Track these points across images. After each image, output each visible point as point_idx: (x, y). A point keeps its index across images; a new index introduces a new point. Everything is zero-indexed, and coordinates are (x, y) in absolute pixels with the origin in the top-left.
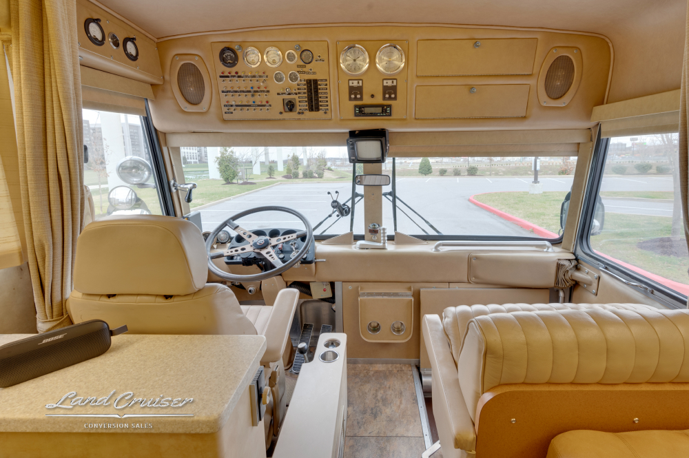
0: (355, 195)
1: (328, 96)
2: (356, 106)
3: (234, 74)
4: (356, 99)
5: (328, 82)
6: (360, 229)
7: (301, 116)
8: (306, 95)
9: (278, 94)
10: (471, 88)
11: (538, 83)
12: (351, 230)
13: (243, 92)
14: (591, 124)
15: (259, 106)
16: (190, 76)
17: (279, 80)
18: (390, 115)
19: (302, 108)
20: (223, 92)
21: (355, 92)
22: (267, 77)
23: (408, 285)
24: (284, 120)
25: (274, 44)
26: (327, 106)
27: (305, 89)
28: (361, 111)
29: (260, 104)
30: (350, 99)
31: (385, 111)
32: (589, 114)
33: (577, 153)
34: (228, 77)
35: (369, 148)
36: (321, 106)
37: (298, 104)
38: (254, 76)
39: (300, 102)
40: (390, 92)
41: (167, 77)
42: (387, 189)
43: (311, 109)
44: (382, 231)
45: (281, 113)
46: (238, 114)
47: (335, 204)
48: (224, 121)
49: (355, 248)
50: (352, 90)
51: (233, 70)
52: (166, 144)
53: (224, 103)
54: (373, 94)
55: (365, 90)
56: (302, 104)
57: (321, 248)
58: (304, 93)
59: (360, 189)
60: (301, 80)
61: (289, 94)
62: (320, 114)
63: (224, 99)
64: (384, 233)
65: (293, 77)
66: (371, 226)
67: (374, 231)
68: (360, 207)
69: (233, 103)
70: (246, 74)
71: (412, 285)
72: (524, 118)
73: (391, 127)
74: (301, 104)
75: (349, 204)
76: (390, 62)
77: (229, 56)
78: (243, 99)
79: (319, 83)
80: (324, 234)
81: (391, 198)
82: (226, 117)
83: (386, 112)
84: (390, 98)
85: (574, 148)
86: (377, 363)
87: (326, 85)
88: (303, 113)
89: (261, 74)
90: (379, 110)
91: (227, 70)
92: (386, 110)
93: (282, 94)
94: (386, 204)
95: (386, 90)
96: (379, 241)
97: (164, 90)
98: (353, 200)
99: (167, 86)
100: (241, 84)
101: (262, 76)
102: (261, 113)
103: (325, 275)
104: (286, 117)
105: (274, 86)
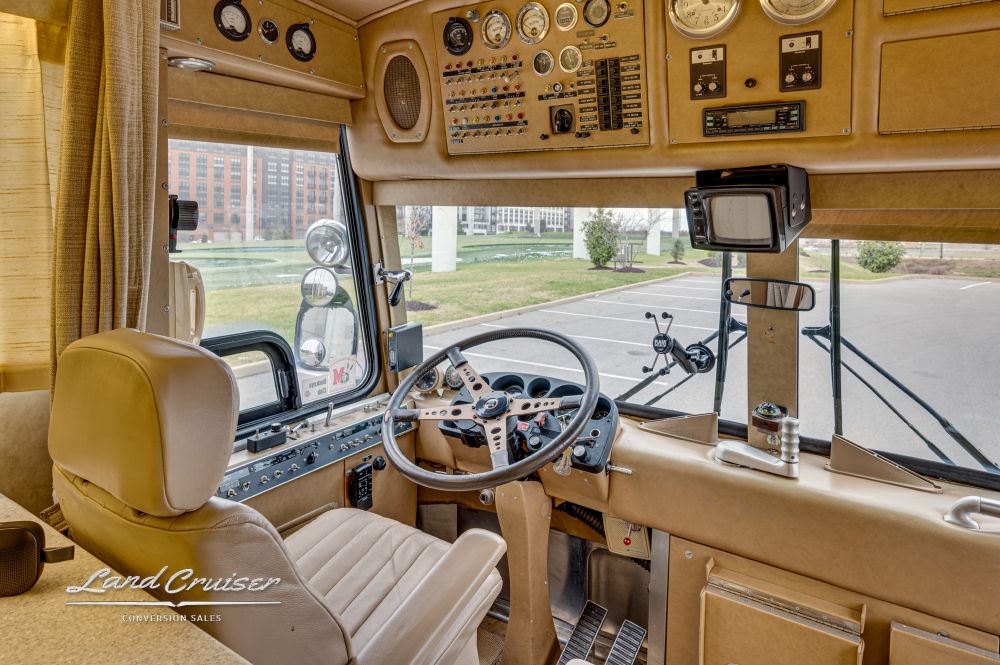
0: (727, 325)
1: (642, 92)
2: (707, 111)
3: (465, 67)
4: (706, 92)
5: (641, 62)
6: (736, 410)
7: (586, 142)
8: (595, 95)
9: (541, 98)
12: (717, 408)
13: (480, 99)
15: (506, 124)
16: (399, 87)
17: (540, 66)
18: (801, 127)
19: (587, 123)
20: (448, 102)
22: (521, 65)
23: (856, 600)
24: (551, 151)
26: (640, 114)
27: (592, 82)
29: (507, 120)
30: (694, 96)
34: (456, 73)
35: (739, 213)
36: (626, 116)
37: (578, 115)
38: (498, 67)
39: (581, 110)
40: (802, 69)
41: (370, 85)
43: (606, 127)
44: (784, 430)
45: (545, 137)
46: (472, 143)
48: (449, 158)
49: (711, 457)
50: (697, 71)
51: (465, 59)
52: (372, 201)
53: (448, 122)
54: (752, 77)
55: (731, 71)
56: (586, 116)
58: (592, 91)
59: (741, 313)
60: (584, 65)
61: (561, 96)
62: (624, 135)
63: (450, 115)
64: (790, 436)
65: (569, 61)
66: (762, 410)
67: (768, 425)
68: (738, 358)
69: (464, 122)
70: (486, 64)
71: (866, 603)
73: (807, 159)
74: (583, 115)
75: (713, 346)
77: (458, 34)
78: (481, 113)
79: (622, 64)
80: (655, 405)
81: (826, 342)
82: (453, 149)
83: (787, 120)
84: (799, 84)
87: (638, 68)
88: (588, 135)
89: (510, 60)
90: (768, 115)
91: (455, 60)
92: (788, 115)
93: (548, 96)
95: (788, 62)
96: (774, 451)
97: (365, 108)
98: (722, 336)
99: (370, 101)
100: (475, 85)
101: (512, 65)
102: (510, 140)
103: (629, 507)
104: (556, 143)
105: (533, 81)
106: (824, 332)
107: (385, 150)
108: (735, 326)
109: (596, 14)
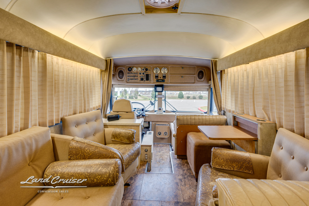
0: (155, 100)
1: (151, 77)
2: (157, 80)
4: (157, 78)
6: (156, 109)
7: (144, 82)
9: (140, 77)
10: (182, 76)
11: (196, 76)
12: (154, 109)
14: (209, 84)
15: (135, 79)
16: (121, 73)
17: (140, 74)
18: (164, 82)
21: (157, 77)
25: (140, 67)
28: (158, 81)
31: (163, 81)
32: (208, 83)
33: (208, 91)
35: (159, 89)
36: (149, 79)
38: (135, 73)
39: (144, 79)
40: (164, 77)
41: (116, 73)
42: (163, 99)
43: (147, 80)
44: (162, 109)
46: (130, 81)
47: (151, 102)
48: (127, 82)
49: (155, 113)
50: (156, 76)
51: (131, 72)
53: (127, 78)
55: (159, 76)
57: (146, 113)
58: (145, 77)
59: (157, 99)
60: (145, 74)
61: (142, 77)
62: (149, 81)
63: (128, 77)
65: (143, 74)
66: (159, 108)
67: (160, 109)
69: (130, 79)
70: (133, 73)
72: (194, 83)
73: (165, 84)
75: (154, 102)
76: (164, 71)
77: (130, 69)
78: (132, 78)
80: (147, 110)
81: (164, 101)
82: (128, 81)
84: (164, 78)
85: (207, 90)
86: (160, 144)
87: (150, 75)
90: (162, 81)
91: (129, 72)
94: (163, 102)
95: (163, 76)
96: (161, 112)
97: (115, 76)
98: (155, 101)
99: (116, 75)
100: (132, 75)
101: (137, 73)
102: (136, 81)
103: (148, 120)
104: (141, 81)
105: (139, 75)
106: (164, 100)
107: (117, 81)
108: (156, 100)
109: (147, 70)
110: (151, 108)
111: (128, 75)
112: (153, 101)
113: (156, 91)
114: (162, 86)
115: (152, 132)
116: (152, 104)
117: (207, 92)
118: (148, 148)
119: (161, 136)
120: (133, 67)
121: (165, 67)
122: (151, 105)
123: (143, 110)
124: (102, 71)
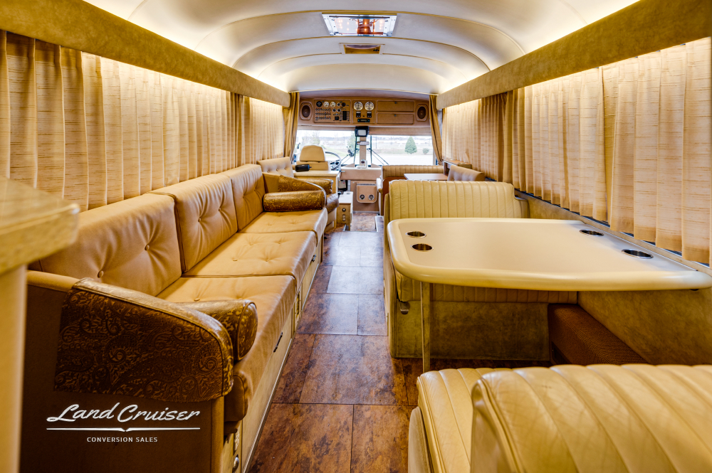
0: (356, 149)
1: (350, 116)
2: (358, 119)
4: (358, 117)
6: (357, 161)
7: (340, 122)
10: (395, 115)
11: (415, 114)
12: (355, 162)
13: (322, 114)
16: (306, 110)
17: (334, 111)
20: (316, 114)
21: (358, 115)
24: (335, 123)
25: (334, 101)
26: (349, 118)
27: (342, 114)
28: (360, 121)
29: (327, 118)
30: (356, 117)
31: (368, 121)
34: (318, 110)
35: (362, 132)
36: (347, 118)
38: (326, 110)
42: (368, 147)
43: (343, 120)
45: (334, 121)
46: (319, 121)
47: (349, 151)
48: (315, 123)
49: (356, 168)
50: (357, 114)
51: (320, 108)
53: (315, 117)
54: (364, 116)
55: (361, 114)
56: (341, 118)
57: (343, 168)
59: (358, 147)
60: (341, 111)
61: (337, 115)
62: (347, 121)
64: (367, 163)
65: (339, 110)
66: (362, 160)
67: (363, 162)
68: (358, 155)
69: (319, 117)
70: (324, 109)
72: (413, 124)
73: (370, 126)
75: (353, 153)
76: (370, 107)
77: (320, 104)
78: (322, 116)
79: (347, 112)
80: (345, 163)
81: (370, 150)
82: (316, 121)
84: (369, 117)
86: (363, 213)
87: (349, 113)
90: (366, 120)
91: (318, 107)
93: (335, 115)
94: (368, 152)
95: (368, 115)
96: (365, 166)
100: (322, 112)
101: (330, 109)
102: (327, 120)
103: (345, 177)
104: (336, 121)
105: (332, 112)
107: (301, 120)
109: (344, 105)
110: (349, 161)
111: (316, 112)
112: (353, 150)
113: (357, 135)
114: (366, 128)
115: (352, 193)
116: (351, 155)
117: (431, 137)
118: (346, 207)
119: (365, 201)
120: (324, 101)
121: (370, 102)
122: (349, 156)
123: (337, 163)
124: (284, 108)
